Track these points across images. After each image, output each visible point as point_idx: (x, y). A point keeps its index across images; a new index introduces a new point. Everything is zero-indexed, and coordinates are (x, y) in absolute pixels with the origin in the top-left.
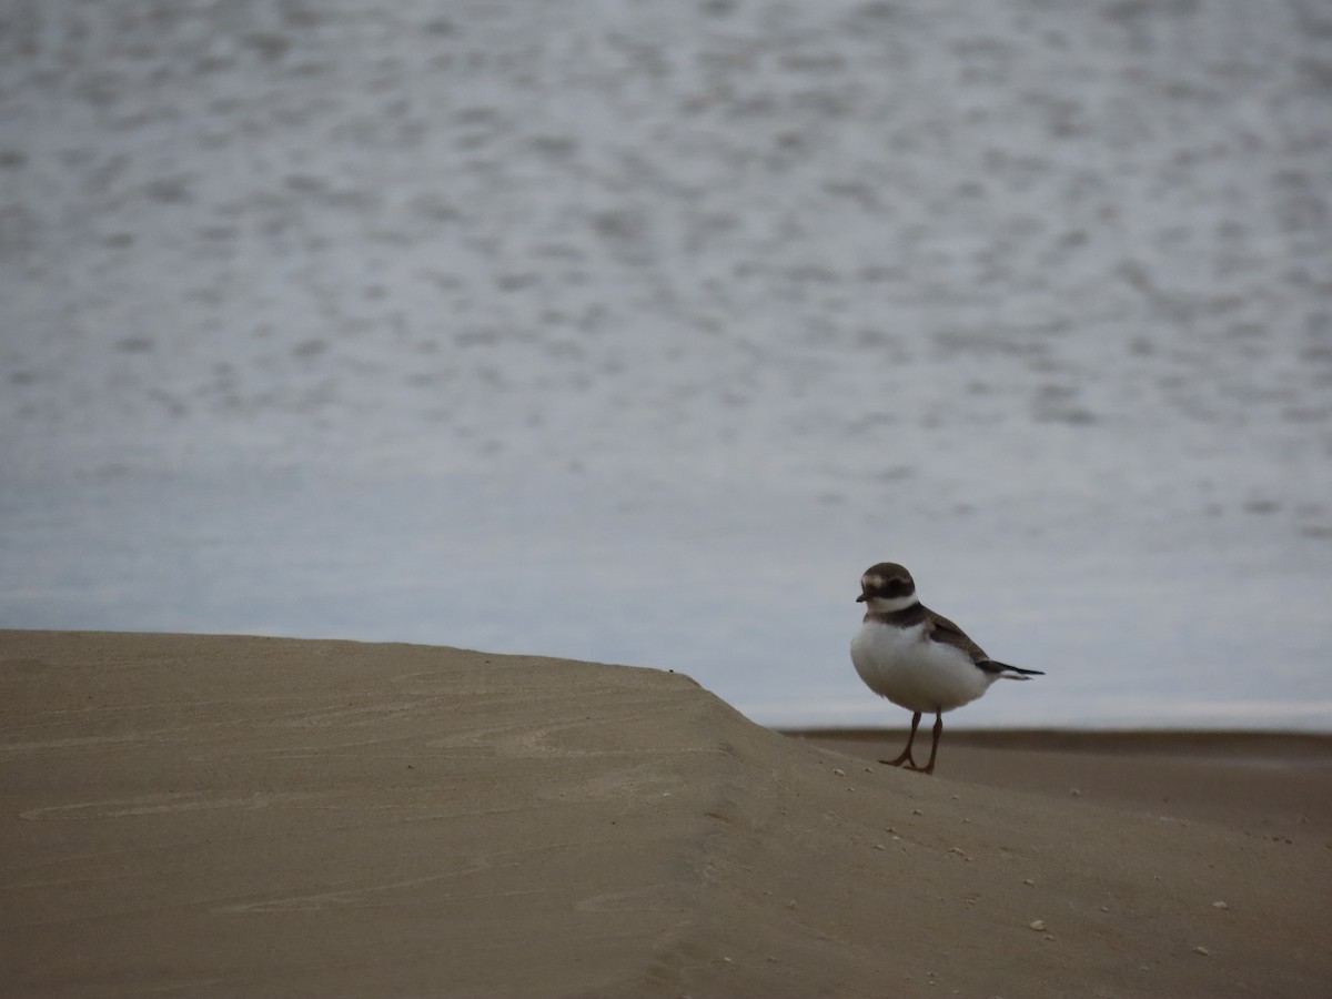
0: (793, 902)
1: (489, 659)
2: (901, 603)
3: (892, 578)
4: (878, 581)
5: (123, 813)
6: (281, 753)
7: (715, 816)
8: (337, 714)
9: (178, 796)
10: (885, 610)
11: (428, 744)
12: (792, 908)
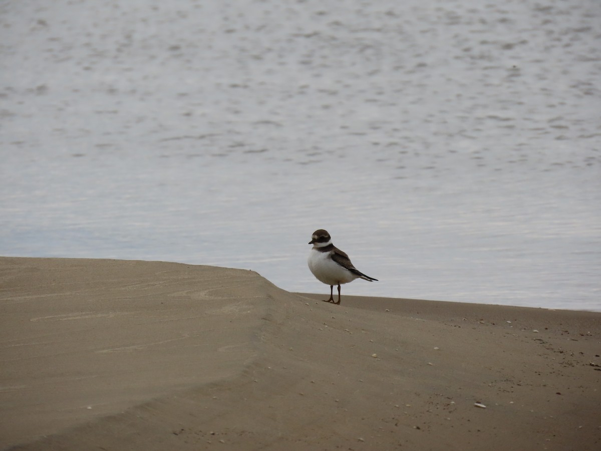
0: (291, 348)
1: (189, 266)
2: (324, 245)
3: (321, 236)
4: (316, 237)
5: (65, 319)
6: (119, 299)
7: (264, 319)
8: (137, 285)
9: (84, 313)
10: (319, 247)
11: (168, 295)
12: (291, 350)
